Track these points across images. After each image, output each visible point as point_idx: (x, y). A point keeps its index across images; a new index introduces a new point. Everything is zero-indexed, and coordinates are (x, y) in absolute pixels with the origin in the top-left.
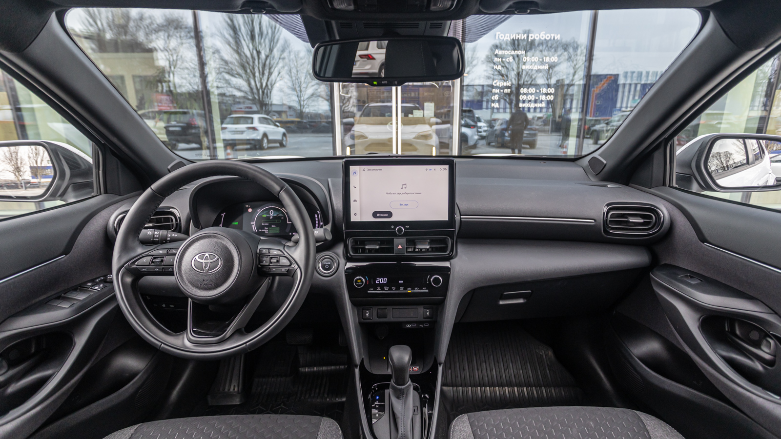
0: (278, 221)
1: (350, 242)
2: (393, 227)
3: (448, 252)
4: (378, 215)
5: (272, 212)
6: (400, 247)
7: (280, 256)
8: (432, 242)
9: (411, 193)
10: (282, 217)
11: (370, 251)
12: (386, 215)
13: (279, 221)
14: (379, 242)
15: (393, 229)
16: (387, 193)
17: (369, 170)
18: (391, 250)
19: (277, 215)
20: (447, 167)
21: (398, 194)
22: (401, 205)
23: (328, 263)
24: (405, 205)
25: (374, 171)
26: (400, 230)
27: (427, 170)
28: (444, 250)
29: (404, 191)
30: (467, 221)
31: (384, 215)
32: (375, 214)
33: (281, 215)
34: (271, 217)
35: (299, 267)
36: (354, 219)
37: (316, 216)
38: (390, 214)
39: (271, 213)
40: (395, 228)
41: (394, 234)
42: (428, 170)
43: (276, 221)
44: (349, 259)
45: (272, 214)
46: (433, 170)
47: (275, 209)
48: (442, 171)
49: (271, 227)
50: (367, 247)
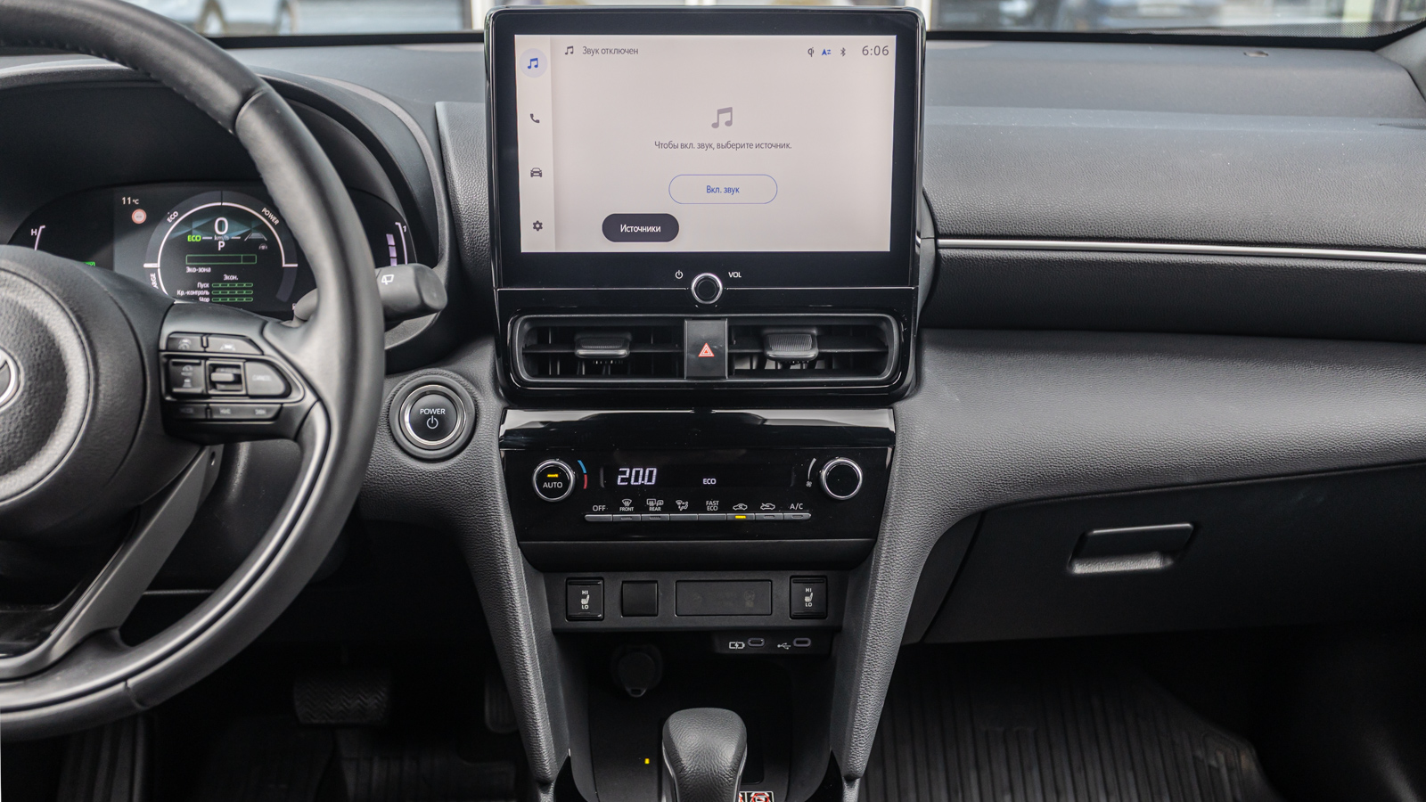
0: (246, 259)
1: (517, 333)
2: (679, 275)
3: (887, 374)
4: (624, 228)
5: (221, 223)
6: (706, 352)
7: (248, 360)
8: (827, 334)
9: (750, 146)
10: (261, 241)
11: (595, 366)
12: (652, 229)
13: (252, 259)
14: (629, 336)
15: (681, 283)
16: (659, 145)
17: (587, 51)
18: (673, 364)
19: (243, 236)
20: (890, 41)
21: (701, 146)
22: (710, 190)
23: (437, 411)
24: (728, 190)
25: (608, 56)
26: (707, 288)
27: (811, 52)
28: (871, 364)
29: (723, 135)
30: (963, 260)
31: (647, 229)
32: (613, 226)
33: (255, 235)
34: (221, 245)
35: (320, 399)
36: (530, 242)
37: (391, 241)
38: (668, 226)
39: (221, 225)
40: (687, 281)
41: (686, 305)
42: (818, 52)
43: (238, 259)
44: (515, 397)
45: (224, 232)
46: (836, 52)
47: (234, 215)
48: (871, 58)
49: (221, 280)
50: (581, 352)
